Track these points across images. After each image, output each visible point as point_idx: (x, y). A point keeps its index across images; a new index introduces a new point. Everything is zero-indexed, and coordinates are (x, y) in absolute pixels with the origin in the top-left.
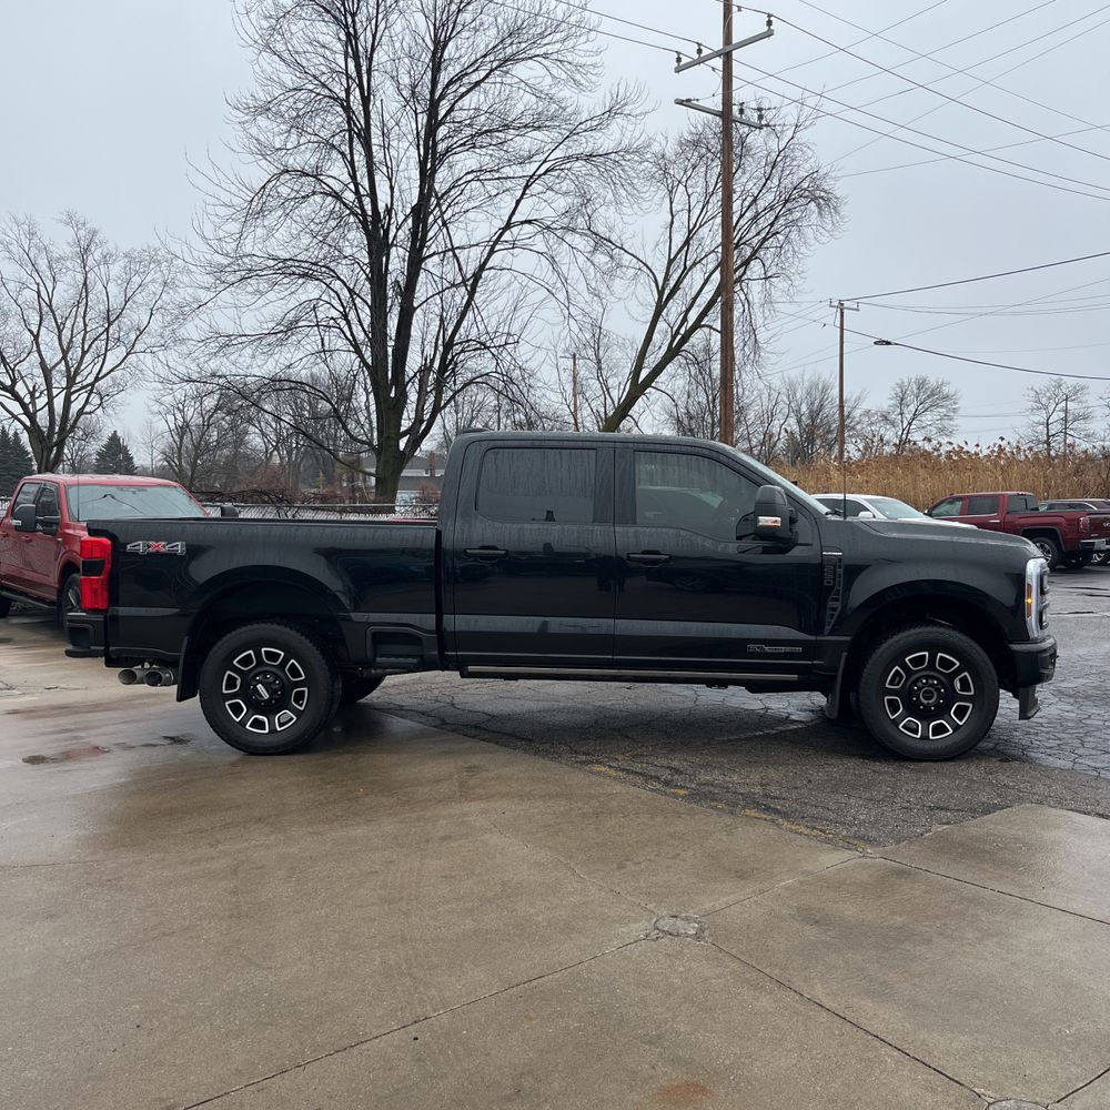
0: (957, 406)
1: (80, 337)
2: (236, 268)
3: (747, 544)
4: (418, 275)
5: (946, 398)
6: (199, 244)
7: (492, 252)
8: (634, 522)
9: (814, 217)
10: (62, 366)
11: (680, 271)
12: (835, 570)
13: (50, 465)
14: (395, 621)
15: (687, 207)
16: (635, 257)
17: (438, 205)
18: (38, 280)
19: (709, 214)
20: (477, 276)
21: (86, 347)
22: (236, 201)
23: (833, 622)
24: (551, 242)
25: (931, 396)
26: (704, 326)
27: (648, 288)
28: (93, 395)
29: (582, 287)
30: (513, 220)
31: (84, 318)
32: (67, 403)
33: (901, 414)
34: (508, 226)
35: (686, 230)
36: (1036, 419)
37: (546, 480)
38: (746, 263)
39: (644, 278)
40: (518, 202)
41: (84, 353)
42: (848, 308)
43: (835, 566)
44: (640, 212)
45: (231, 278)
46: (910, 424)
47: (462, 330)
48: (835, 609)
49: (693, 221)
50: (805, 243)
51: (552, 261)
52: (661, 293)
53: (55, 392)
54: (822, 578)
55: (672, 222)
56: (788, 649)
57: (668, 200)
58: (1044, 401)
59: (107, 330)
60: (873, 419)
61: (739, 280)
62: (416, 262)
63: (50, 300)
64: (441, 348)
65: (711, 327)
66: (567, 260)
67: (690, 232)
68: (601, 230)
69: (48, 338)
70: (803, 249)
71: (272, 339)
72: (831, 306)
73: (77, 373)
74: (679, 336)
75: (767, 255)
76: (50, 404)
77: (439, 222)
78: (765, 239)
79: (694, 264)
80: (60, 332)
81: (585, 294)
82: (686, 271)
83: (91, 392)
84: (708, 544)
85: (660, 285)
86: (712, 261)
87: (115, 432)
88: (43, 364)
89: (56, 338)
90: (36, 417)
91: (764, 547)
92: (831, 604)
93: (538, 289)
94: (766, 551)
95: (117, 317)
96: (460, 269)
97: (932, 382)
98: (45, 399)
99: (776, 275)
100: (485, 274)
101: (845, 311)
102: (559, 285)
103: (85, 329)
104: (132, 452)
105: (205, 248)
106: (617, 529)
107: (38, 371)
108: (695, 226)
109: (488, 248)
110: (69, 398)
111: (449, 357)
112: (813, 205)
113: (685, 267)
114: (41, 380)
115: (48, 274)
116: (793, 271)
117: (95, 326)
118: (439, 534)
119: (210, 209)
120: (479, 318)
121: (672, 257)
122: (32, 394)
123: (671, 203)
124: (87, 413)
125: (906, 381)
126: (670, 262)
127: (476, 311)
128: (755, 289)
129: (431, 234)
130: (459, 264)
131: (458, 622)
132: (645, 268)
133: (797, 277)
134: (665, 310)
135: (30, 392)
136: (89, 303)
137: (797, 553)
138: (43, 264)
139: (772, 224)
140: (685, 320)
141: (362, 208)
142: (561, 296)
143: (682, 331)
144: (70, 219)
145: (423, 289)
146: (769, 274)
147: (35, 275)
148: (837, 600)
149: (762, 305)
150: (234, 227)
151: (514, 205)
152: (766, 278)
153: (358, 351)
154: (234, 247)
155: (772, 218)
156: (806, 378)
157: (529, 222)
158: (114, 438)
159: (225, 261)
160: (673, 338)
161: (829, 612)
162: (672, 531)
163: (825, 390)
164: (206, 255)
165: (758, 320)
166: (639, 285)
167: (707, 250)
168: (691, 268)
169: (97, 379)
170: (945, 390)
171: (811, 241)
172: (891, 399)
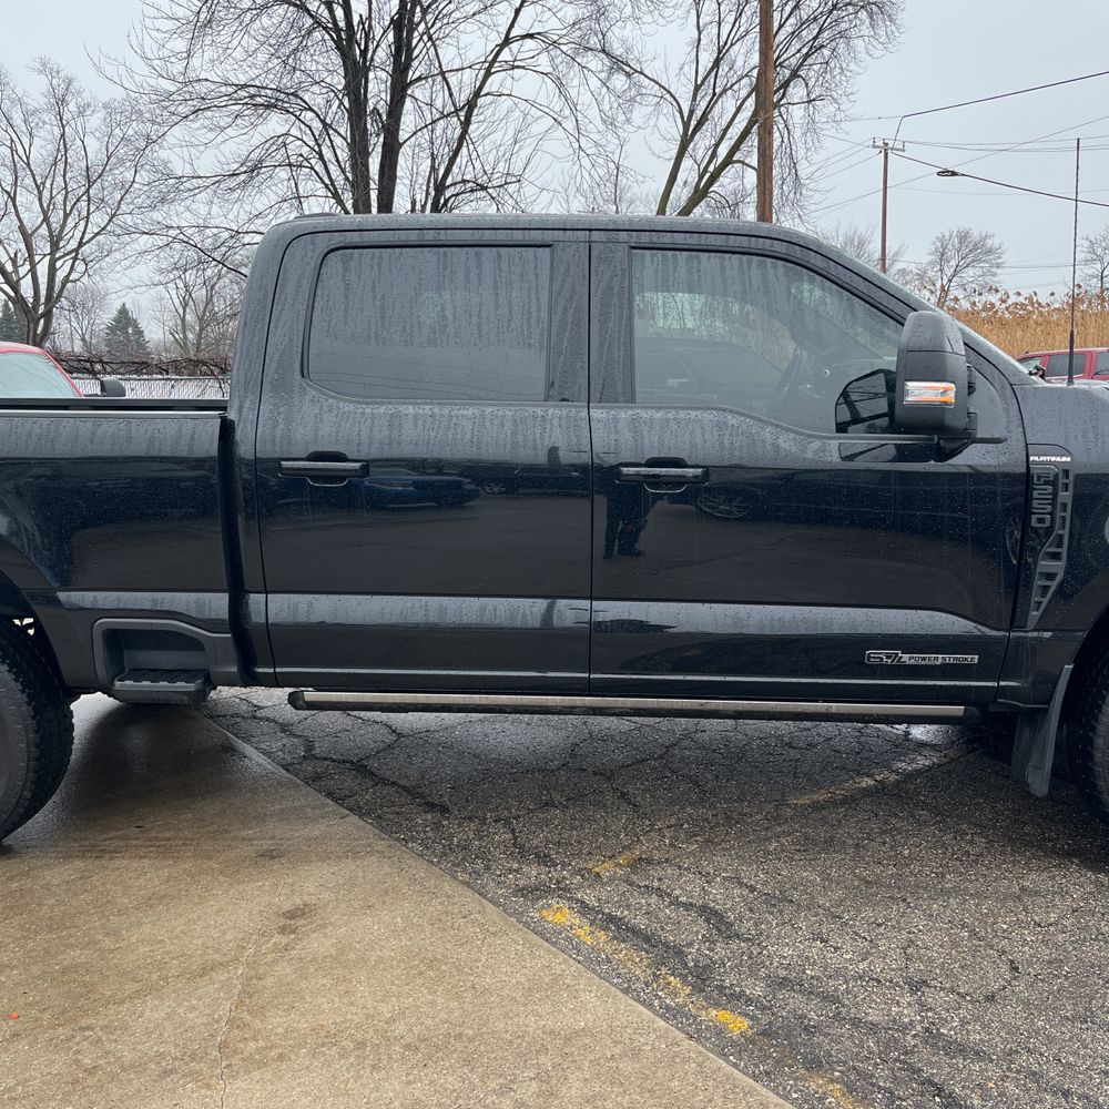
0: (1000, 261)
1: (60, 198)
2: (187, 96)
3: (858, 440)
4: (403, 103)
5: (990, 251)
6: (140, 66)
7: (488, 74)
8: (631, 399)
9: (866, 30)
10: (44, 231)
11: (708, 98)
12: (1055, 494)
13: (38, 339)
14: (148, 606)
15: (717, 19)
16: (657, 83)
17: (423, 18)
18: (13, 135)
19: (742, 29)
20: (471, 105)
21: (68, 208)
22: (180, 12)
23: (1045, 601)
24: (557, 61)
25: (972, 250)
26: (737, 161)
27: (671, 119)
28: (78, 262)
29: (594, 113)
30: (512, 35)
31: (64, 176)
32: (52, 270)
33: (941, 270)
34: (507, 41)
35: (715, 49)
36: (1090, 272)
37: (449, 313)
38: (785, 85)
39: (667, 108)
40: (517, 11)
41: (66, 216)
42: (893, 149)
43: (1054, 483)
44: (663, 22)
45: (183, 110)
46: (950, 281)
47: (455, 169)
48: (1050, 576)
49: (723, 38)
50: (855, 58)
51: (560, 85)
52: (686, 125)
53: (37, 258)
54: (1026, 509)
55: (699, 40)
56: (950, 658)
57: (695, 12)
58: (1099, 251)
59: (88, 191)
60: (908, 278)
61: (777, 105)
62: (399, 89)
63: (28, 159)
64: (433, 193)
65: (743, 163)
66: (576, 82)
67: (720, 52)
68: (618, 50)
69: (26, 199)
70: (852, 66)
71: (233, 183)
72: (874, 147)
73: (60, 238)
74: (708, 175)
75: (812, 72)
76: (33, 271)
77: (425, 38)
78: (807, 56)
79: (725, 91)
80: (40, 193)
81: (598, 122)
82: (714, 98)
83: (75, 259)
84: (787, 443)
85: (686, 115)
86: (744, 87)
87: (124, 304)
88: (22, 228)
89: (36, 199)
90: (19, 286)
91: (898, 447)
92: (1045, 565)
93: (539, 118)
94: (903, 454)
95: (100, 176)
96: (451, 95)
97: (976, 235)
98: (27, 267)
99: (820, 98)
100: (481, 101)
101: (890, 152)
102: (567, 112)
103: (66, 188)
104: (143, 325)
105: (146, 70)
106: (596, 413)
107: (18, 235)
108: (726, 43)
109: (483, 72)
110: (54, 265)
111: (442, 201)
112: (863, 15)
113: (714, 94)
114: (23, 246)
115: (24, 128)
116: (840, 92)
117: (77, 186)
118: (227, 429)
119: (149, 23)
120: (474, 155)
121: (699, 82)
122: (14, 261)
123: (698, 17)
124: (72, 281)
125: (947, 235)
126: (697, 88)
127: (471, 147)
128: (797, 114)
129: (415, 54)
130: (449, 89)
131: (277, 608)
132: (668, 96)
133: (844, 98)
134: (691, 146)
135: (11, 258)
136: (69, 160)
137: (972, 458)
138: (18, 119)
139: (815, 38)
140: (714, 155)
141: (335, 22)
142: (570, 125)
143: (711, 169)
144: (45, 68)
145: (408, 121)
146: (813, 96)
147: (10, 130)
148: (1056, 556)
149: (805, 134)
150: (180, 45)
151: (513, 15)
152: (809, 102)
153: (336, 196)
154: (182, 70)
155: (816, 31)
156: (841, 233)
157: (531, 36)
158: (123, 311)
159: (171, 87)
160: (701, 178)
161: (1039, 582)
162: (708, 416)
163: (861, 244)
164: (149, 80)
165: (800, 153)
166: (661, 116)
167: (739, 73)
168: (721, 95)
169: (81, 244)
170: (989, 243)
171: (862, 55)
172: (931, 254)
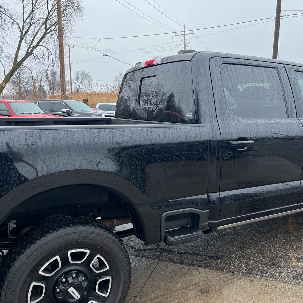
0: (93, 79)
5: (90, 76)
16: (11, 18)
25: (85, 76)
26: (40, 45)
33: (77, 80)
42: (71, 47)
46: (80, 83)
58: (118, 78)
65: (43, 46)
74: (31, 48)
97: (86, 72)
99: (66, 30)
101: (70, 48)
113: (31, 24)
116: (71, 30)
121: (25, 20)
125: (78, 71)
126: (24, 22)
132: (15, 23)
134: (24, 38)
146: (64, 30)
160: (29, 48)
170: (89, 74)
171: (76, 20)
172: (74, 76)
